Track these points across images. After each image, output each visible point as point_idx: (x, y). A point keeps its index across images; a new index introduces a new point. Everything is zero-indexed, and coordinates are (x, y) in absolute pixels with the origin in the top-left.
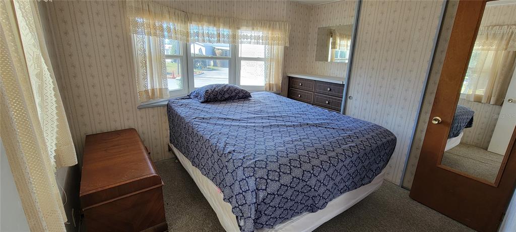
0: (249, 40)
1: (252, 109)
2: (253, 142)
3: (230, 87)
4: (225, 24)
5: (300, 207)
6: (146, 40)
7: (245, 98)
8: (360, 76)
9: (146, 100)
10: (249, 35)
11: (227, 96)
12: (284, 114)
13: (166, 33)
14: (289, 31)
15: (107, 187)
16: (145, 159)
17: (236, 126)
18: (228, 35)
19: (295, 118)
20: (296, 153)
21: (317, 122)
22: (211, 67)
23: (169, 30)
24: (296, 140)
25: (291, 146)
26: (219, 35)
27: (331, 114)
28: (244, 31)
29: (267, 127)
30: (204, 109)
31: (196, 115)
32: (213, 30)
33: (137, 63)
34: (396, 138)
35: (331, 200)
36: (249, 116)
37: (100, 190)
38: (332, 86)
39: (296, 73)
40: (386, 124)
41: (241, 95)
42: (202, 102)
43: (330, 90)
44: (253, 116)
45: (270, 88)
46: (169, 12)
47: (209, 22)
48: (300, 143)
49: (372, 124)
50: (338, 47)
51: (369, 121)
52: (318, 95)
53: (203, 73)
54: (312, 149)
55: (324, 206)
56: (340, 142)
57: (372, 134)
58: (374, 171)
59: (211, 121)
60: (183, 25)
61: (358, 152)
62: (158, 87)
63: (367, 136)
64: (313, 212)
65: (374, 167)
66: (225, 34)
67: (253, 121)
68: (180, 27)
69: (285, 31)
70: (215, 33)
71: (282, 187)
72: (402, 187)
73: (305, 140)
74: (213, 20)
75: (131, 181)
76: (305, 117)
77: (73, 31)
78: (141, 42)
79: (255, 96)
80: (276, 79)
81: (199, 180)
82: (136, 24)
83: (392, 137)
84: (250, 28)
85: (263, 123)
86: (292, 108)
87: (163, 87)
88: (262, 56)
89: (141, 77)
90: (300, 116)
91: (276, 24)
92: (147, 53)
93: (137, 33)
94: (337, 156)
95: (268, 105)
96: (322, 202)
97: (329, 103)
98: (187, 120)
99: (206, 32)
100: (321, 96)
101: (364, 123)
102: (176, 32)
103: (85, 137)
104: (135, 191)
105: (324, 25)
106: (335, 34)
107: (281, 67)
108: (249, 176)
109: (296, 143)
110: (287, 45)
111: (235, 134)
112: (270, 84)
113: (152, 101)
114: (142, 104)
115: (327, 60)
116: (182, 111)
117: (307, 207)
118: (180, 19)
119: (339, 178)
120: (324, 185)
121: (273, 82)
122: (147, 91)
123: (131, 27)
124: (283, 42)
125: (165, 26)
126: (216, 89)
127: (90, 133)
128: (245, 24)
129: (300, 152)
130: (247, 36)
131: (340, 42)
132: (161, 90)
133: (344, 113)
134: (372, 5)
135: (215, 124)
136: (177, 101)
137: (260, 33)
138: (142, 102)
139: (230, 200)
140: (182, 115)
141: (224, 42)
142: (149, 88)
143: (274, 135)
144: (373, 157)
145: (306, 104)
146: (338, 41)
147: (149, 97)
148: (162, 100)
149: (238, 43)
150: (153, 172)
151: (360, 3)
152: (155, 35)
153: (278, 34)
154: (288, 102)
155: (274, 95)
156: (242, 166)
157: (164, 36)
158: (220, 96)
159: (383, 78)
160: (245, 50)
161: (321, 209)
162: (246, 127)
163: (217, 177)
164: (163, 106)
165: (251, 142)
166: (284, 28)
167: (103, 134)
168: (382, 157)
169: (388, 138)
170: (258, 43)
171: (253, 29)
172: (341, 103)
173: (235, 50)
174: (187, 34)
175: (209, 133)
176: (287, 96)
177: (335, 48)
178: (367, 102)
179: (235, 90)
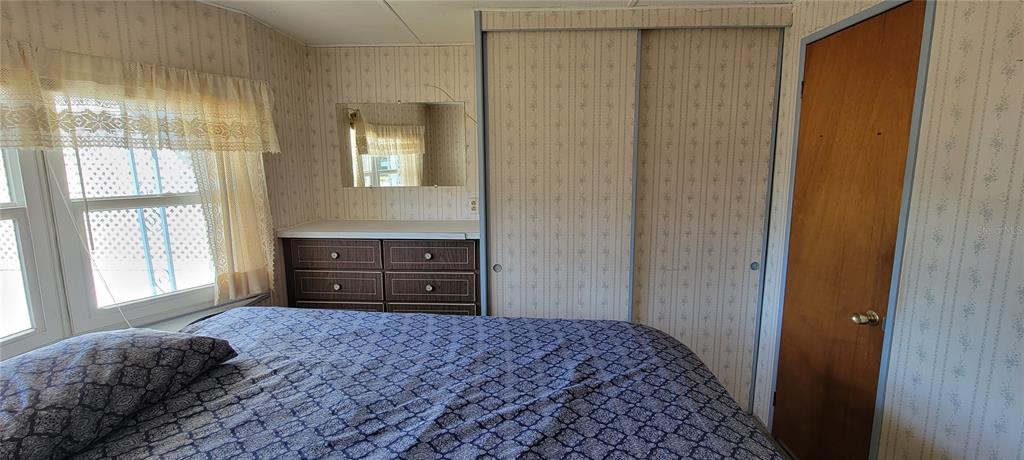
0: (119, 133)
8: (511, 218)
10: (115, 111)
38: (436, 248)
43: (433, 256)
52: (398, 276)
69: (259, 106)
88: (190, 189)
91: (225, 84)
97: (435, 290)
100: (408, 276)
105: (353, 97)
110: (273, 148)
112: (235, 276)
124: (257, 139)
130: (103, 116)
133: (489, 313)
166: (255, 98)
176: (286, 302)
177: (365, 151)
178: (535, 270)
179: (159, 356)
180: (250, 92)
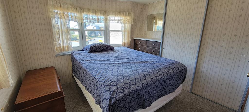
0: (114, 21)
1: (114, 55)
2: (111, 72)
3: (103, 45)
4: (101, 13)
5: (136, 106)
6: (59, 21)
7: (111, 50)
8: (168, 37)
9: (59, 52)
11: (102, 49)
12: (130, 57)
13: (70, 18)
14: (133, 16)
15: (31, 99)
16: (56, 83)
17: (104, 63)
18: (102, 19)
19: (136, 59)
20: (134, 77)
21: (147, 61)
22: (99, 36)
23: (72, 17)
24: (135, 70)
25: (131, 73)
26: (98, 19)
27: (154, 57)
28: (111, 17)
29: (120, 64)
30: (89, 56)
31: (84, 59)
32: (95, 16)
33: (55, 33)
34: (186, 68)
35: (153, 102)
36: (112, 58)
37: (27, 100)
38: (155, 43)
39: (137, 37)
40: (182, 61)
41: (109, 48)
42: (89, 52)
43: (154, 45)
44: (114, 58)
45: (125, 45)
46: (72, 7)
47: (93, 13)
48: (136, 72)
49: (175, 61)
50: (158, 24)
51: (174, 60)
52: (148, 48)
53: (95, 39)
54: (142, 75)
55: (149, 105)
56: (158, 70)
57: (174, 66)
58: (176, 85)
59: (92, 62)
60: (79, 14)
61: (167, 76)
62: (66, 45)
63: (171, 67)
64: (144, 109)
65: (176, 83)
66: (101, 18)
67: (113, 61)
68: (77, 15)
70: (96, 18)
71: (125, 96)
72: (192, 93)
73: (139, 70)
74: (95, 11)
75: (46, 95)
76: (140, 58)
77: (19, 16)
78: (56, 22)
79: (116, 49)
80: (128, 40)
81: (85, 93)
82: (54, 13)
83: (185, 67)
84: (114, 15)
85: (118, 62)
86: (135, 54)
87: (69, 45)
88: (121, 29)
89: (57, 40)
90: (138, 58)
91: (127, 13)
92: (60, 27)
93: (54, 18)
94: (156, 78)
95: (123, 53)
96: (148, 103)
97: (154, 51)
98: (79, 61)
99: (91, 17)
100: (150, 48)
101: (171, 61)
102: (75, 17)
103: (26, 71)
104: (48, 100)
105: (150, 13)
106: (156, 18)
107: (130, 34)
108: (107, 91)
109: (134, 72)
110: (133, 23)
111: (103, 68)
112: (124, 43)
113: (63, 52)
114: (58, 54)
115: (153, 30)
116: (77, 57)
117: (141, 106)
118: (77, 11)
119: (158, 90)
120: (149, 94)
121: (126, 42)
122: (60, 47)
123: (51, 15)
124: (130, 22)
125: (69, 14)
126: (96, 46)
127: (29, 69)
128: (111, 13)
129: (136, 77)
130: (112, 19)
131: (159, 22)
132: (68, 46)
133: (161, 56)
134: (172, 2)
135: (93, 63)
136: (76, 52)
137: (119, 18)
138: (58, 53)
139: (100, 103)
140: (77, 59)
141: (101, 22)
142: (62, 45)
143: (123, 68)
144: (175, 78)
145: (142, 52)
146: (158, 21)
147: (62, 50)
148: (68, 52)
149: (108, 23)
150: (59, 89)
151: (167, 1)
152: (64, 18)
153: (128, 18)
154: (133, 51)
155: (126, 48)
156: (103, 85)
157: (69, 19)
158: (98, 49)
159: (179, 38)
160: (111, 26)
161: (148, 107)
162: (109, 64)
163: (92, 91)
164: (69, 55)
165: (110, 72)
166: (131, 15)
167: (36, 70)
168: (180, 78)
169: (183, 68)
170: (118, 23)
171: (115, 16)
172: (160, 51)
173: (106, 26)
174: (82, 19)
175: (89, 68)
176: (133, 49)
177: (156, 25)
178: (172, 50)
179: (106, 46)
180: (130, 14)
